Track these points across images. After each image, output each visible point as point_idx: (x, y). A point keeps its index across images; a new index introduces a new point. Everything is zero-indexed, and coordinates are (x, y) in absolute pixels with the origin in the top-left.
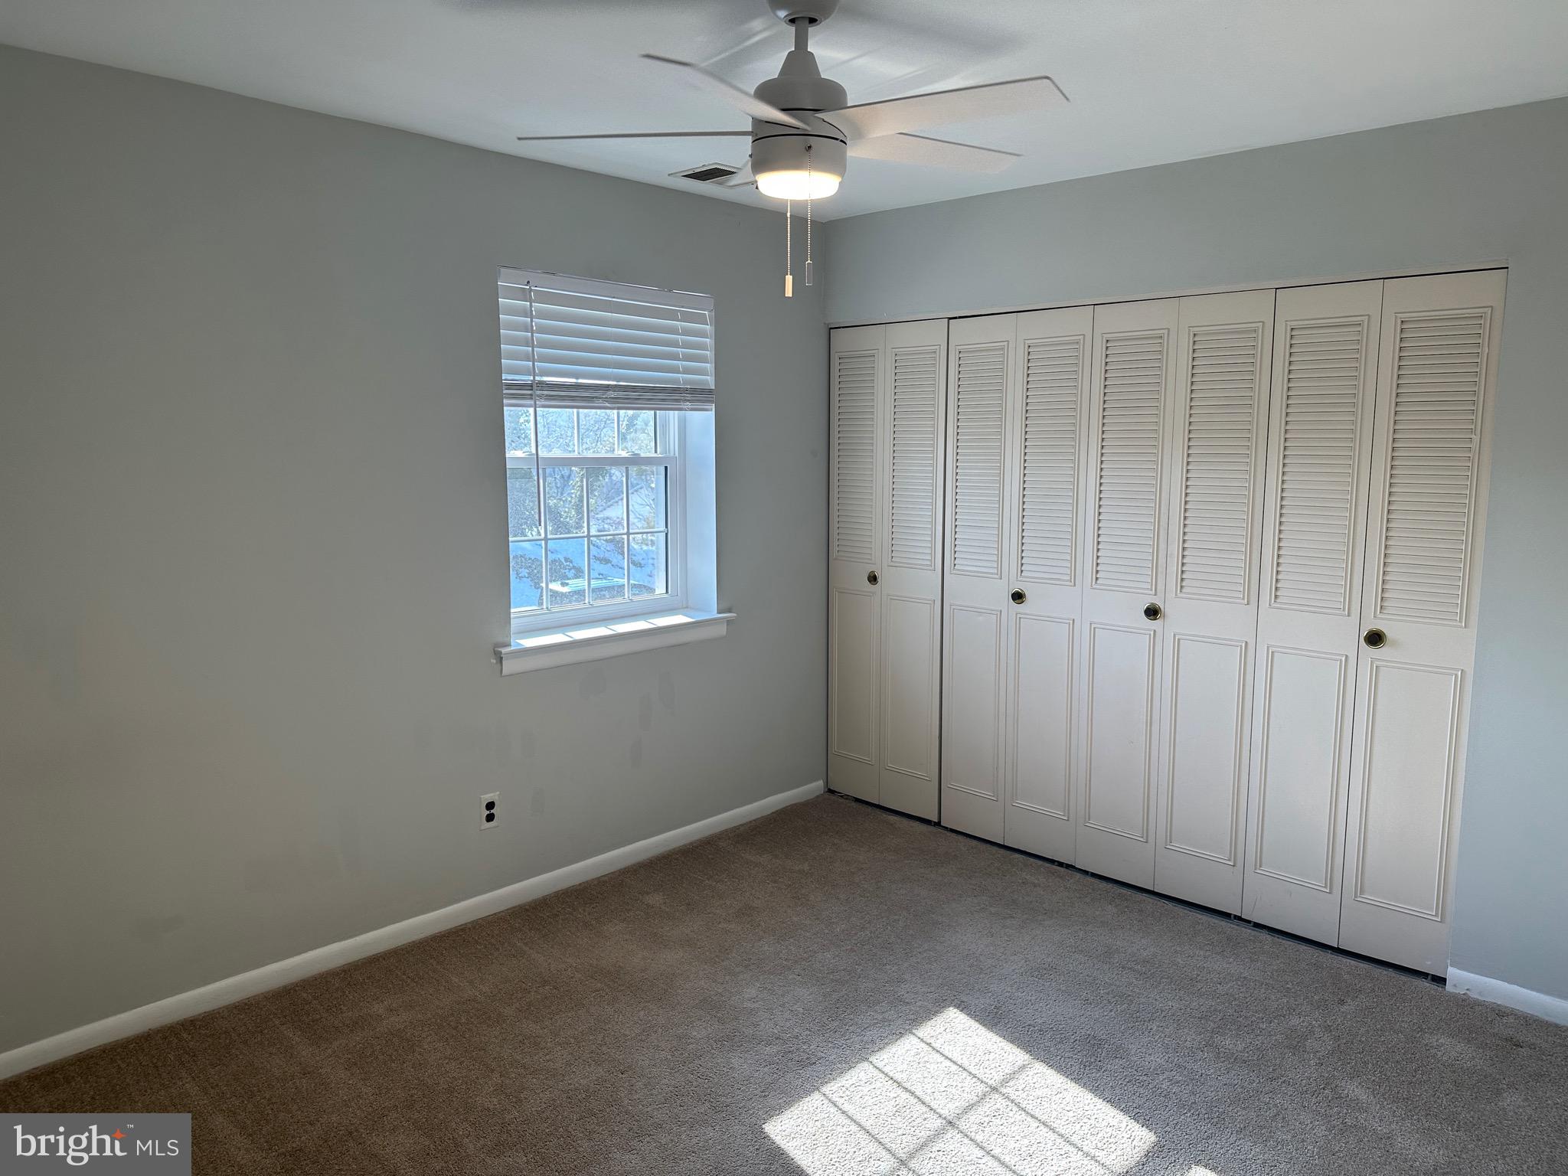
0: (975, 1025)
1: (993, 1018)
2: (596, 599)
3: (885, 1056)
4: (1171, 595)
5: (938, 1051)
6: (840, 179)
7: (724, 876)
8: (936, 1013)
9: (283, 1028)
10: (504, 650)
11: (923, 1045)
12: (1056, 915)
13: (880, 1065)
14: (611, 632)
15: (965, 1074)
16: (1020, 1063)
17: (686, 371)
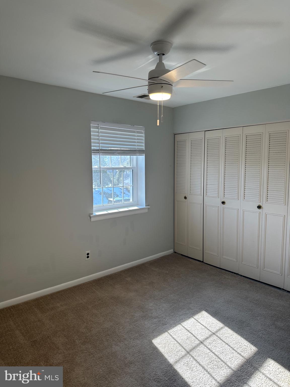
0: (210, 316)
1: (215, 314)
2: (115, 203)
3: (185, 323)
4: (264, 202)
5: (199, 322)
6: (171, 95)
7: (147, 274)
8: (199, 312)
9: (35, 309)
10: (91, 215)
11: (195, 321)
12: (233, 287)
13: (184, 325)
14: (118, 211)
15: (206, 329)
16: (221, 327)
17: (138, 146)
